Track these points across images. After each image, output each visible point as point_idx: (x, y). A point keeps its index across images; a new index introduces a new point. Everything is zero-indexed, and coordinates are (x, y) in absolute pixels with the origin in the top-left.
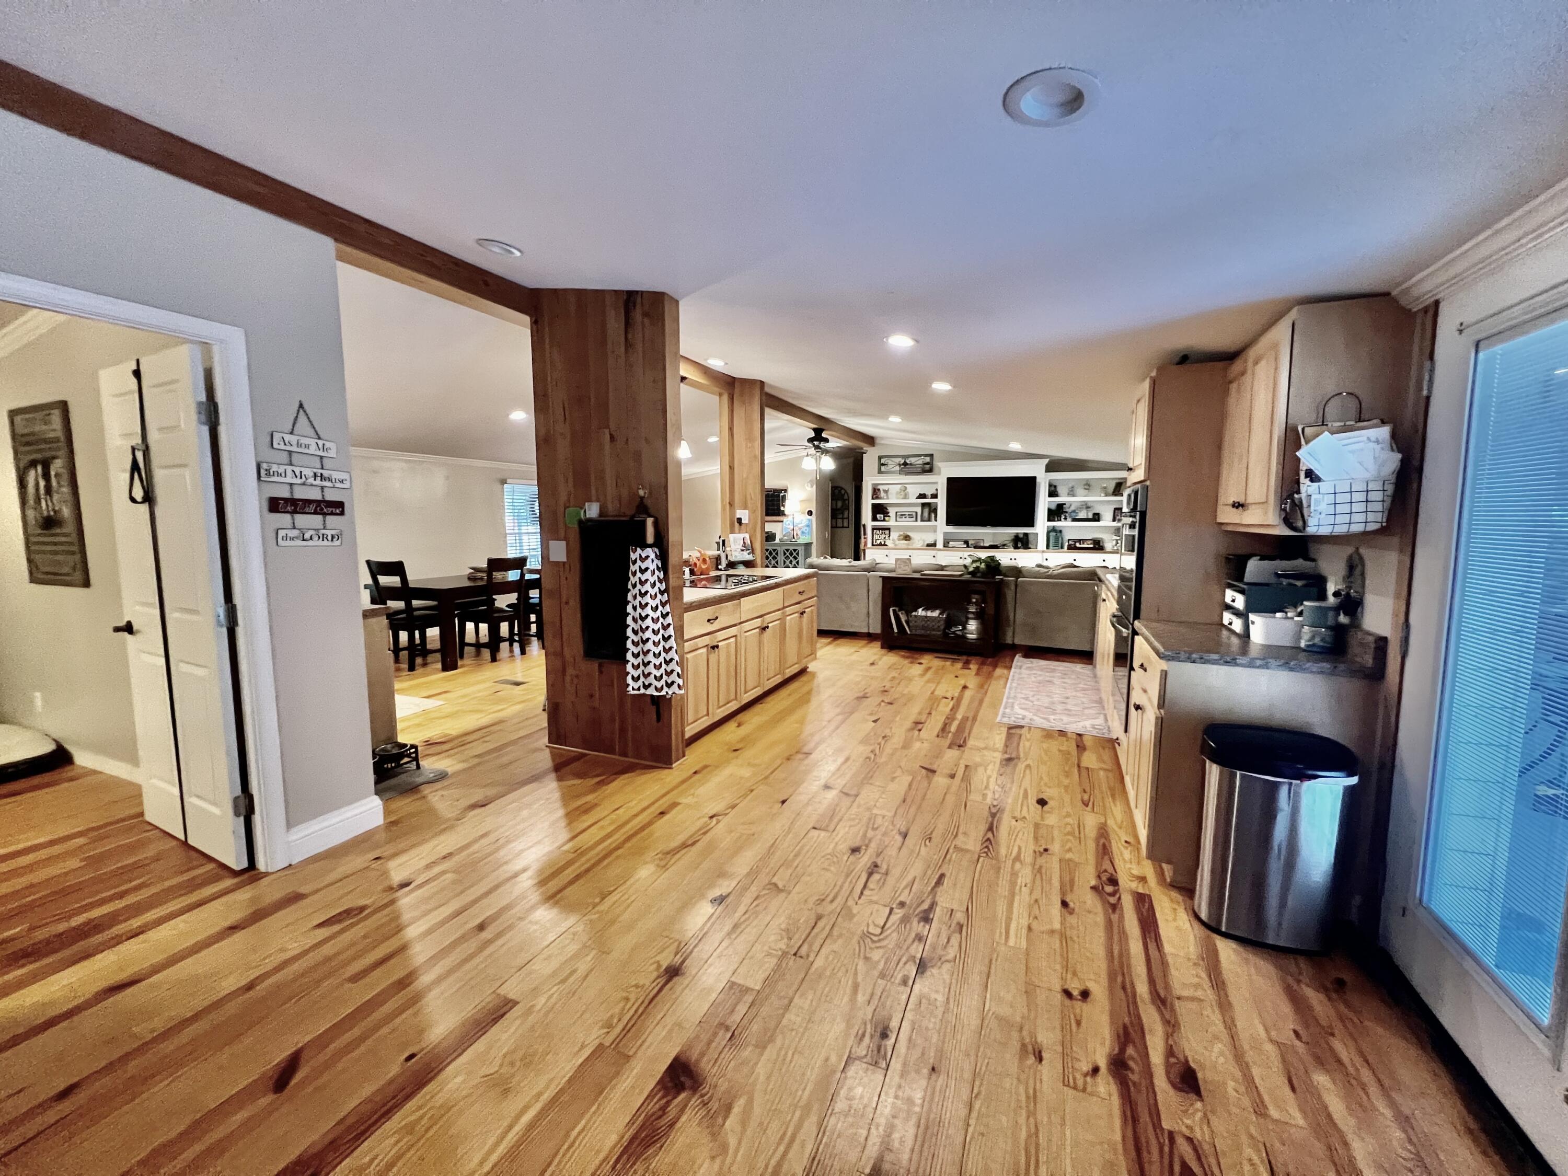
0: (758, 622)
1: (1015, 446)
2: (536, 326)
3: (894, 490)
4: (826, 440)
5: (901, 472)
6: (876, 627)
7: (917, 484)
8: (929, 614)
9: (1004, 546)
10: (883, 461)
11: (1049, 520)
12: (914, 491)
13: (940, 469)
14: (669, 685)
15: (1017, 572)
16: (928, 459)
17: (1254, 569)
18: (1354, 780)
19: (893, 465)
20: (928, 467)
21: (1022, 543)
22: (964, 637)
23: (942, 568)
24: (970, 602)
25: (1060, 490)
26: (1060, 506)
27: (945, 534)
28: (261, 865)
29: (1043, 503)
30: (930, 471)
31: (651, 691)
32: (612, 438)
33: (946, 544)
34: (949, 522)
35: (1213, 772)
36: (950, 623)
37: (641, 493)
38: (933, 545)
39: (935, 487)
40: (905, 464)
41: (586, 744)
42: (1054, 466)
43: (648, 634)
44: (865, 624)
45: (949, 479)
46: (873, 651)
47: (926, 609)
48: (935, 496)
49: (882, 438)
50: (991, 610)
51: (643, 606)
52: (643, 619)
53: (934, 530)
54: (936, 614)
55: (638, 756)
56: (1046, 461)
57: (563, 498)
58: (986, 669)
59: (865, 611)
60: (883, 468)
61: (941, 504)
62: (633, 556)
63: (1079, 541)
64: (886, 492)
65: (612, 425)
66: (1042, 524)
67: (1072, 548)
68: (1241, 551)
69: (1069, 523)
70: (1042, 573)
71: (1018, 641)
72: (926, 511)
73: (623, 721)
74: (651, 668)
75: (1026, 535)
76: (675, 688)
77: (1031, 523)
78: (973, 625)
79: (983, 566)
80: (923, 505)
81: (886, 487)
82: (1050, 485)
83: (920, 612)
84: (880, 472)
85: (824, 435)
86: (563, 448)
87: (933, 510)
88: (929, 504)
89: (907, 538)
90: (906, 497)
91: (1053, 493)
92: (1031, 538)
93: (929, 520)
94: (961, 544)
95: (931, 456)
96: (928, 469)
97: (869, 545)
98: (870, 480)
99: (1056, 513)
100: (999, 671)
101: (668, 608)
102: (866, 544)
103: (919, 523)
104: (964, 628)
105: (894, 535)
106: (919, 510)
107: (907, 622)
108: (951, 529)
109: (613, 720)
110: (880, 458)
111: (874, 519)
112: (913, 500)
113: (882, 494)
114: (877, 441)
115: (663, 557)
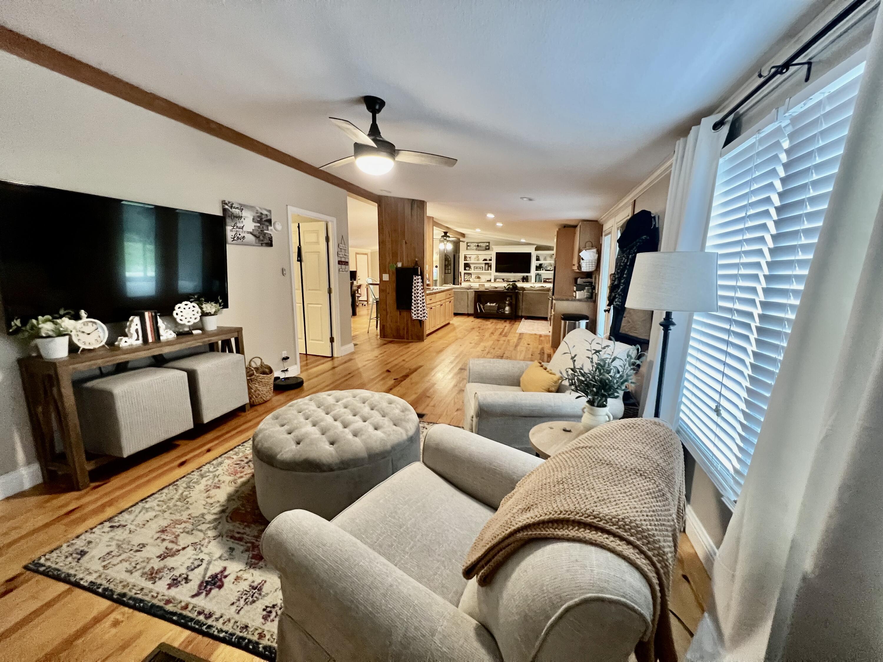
0: (439, 303)
1: (523, 240)
2: (379, 206)
3: (473, 257)
4: (449, 237)
5: (476, 250)
6: (471, 311)
7: (484, 255)
8: (492, 304)
9: (519, 281)
10: (468, 244)
11: (536, 270)
12: (482, 258)
13: (493, 248)
14: (424, 317)
15: (523, 289)
16: (488, 244)
17: (579, 281)
18: (588, 321)
19: (473, 246)
20: (487, 247)
21: (525, 279)
22: (504, 313)
23: (496, 288)
24: (506, 300)
25: (541, 258)
26: (541, 265)
27: (495, 276)
28: (335, 355)
29: (534, 263)
30: (489, 249)
31: (419, 318)
32: (406, 243)
33: (495, 280)
34: (497, 271)
35: (563, 322)
36: (499, 308)
37: (416, 259)
38: (490, 281)
39: (490, 256)
40: (478, 246)
41: (394, 337)
42: (538, 248)
43: (419, 301)
44: (466, 310)
45: (497, 253)
46: (471, 319)
47: (490, 303)
48: (490, 260)
49: (468, 234)
50: (514, 302)
51: (418, 293)
52: (418, 297)
53: (490, 274)
54: (494, 304)
55: (412, 339)
56: (535, 246)
57: (388, 260)
58: (512, 322)
59: (467, 305)
60: (469, 248)
61: (493, 263)
62: (415, 278)
63: (548, 279)
64: (470, 258)
65: (406, 239)
66: (533, 272)
67: (545, 282)
68: (576, 277)
69: (544, 272)
70: (532, 289)
71: (523, 314)
72: (487, 266)
73: (408, 329)
74: (419, 311)
75: (527, 276)
76: (425, 318)
77: (529, 271)
78: (507, 308)
79: (511, 286)
80: (486, 264)
81: (470, 256)
82: (537, 256)
83: (488, 304)
84: (467, 249)
85: (448, 234)
86: (389, 246)
87: (490, 266)
88: (488, 264)
89: (479, 278)
90: (478, 260)
91: (538, 259)
92: (529, 278)
93: (488, 270)
94: (501, 280)
95: (489, 243)
96: (488, 248)
97: (463, 280)
98: (463, 252)
99: (539, 267)
100: (516, 323)
101: (424, 294)
102: (461, 280)
103: (484, 271)
104: (504, 309)
105: (473, 276)
106: (484, 266)
107: (483, 308)
108: (498, 274)
109: (404, 329)
110: (467, 243)
111: (465, 269)
112: (481, 261)
113: (468, 259)
114: (466, 236)
115: (422, 279)
